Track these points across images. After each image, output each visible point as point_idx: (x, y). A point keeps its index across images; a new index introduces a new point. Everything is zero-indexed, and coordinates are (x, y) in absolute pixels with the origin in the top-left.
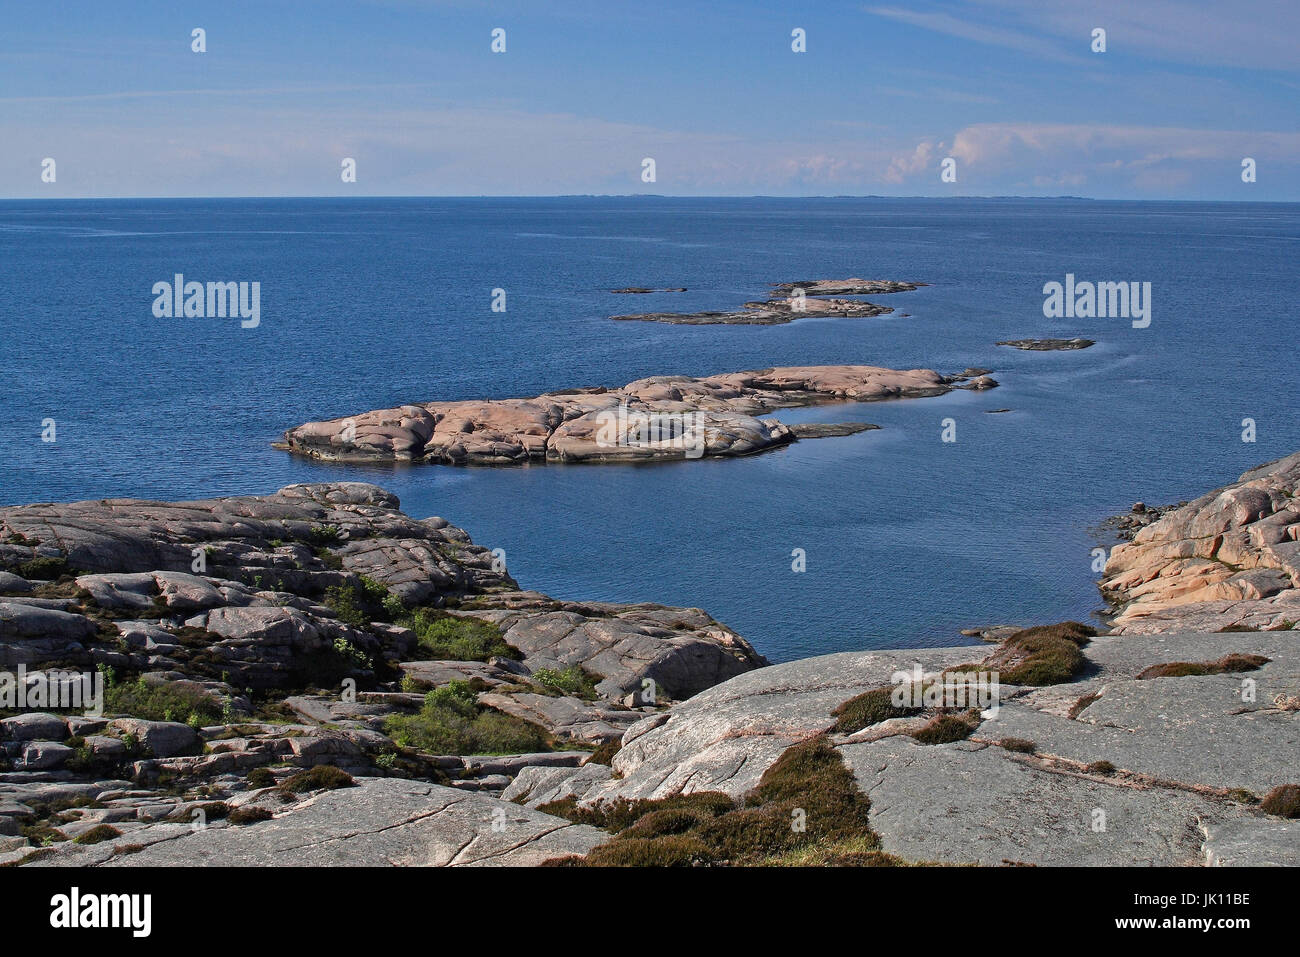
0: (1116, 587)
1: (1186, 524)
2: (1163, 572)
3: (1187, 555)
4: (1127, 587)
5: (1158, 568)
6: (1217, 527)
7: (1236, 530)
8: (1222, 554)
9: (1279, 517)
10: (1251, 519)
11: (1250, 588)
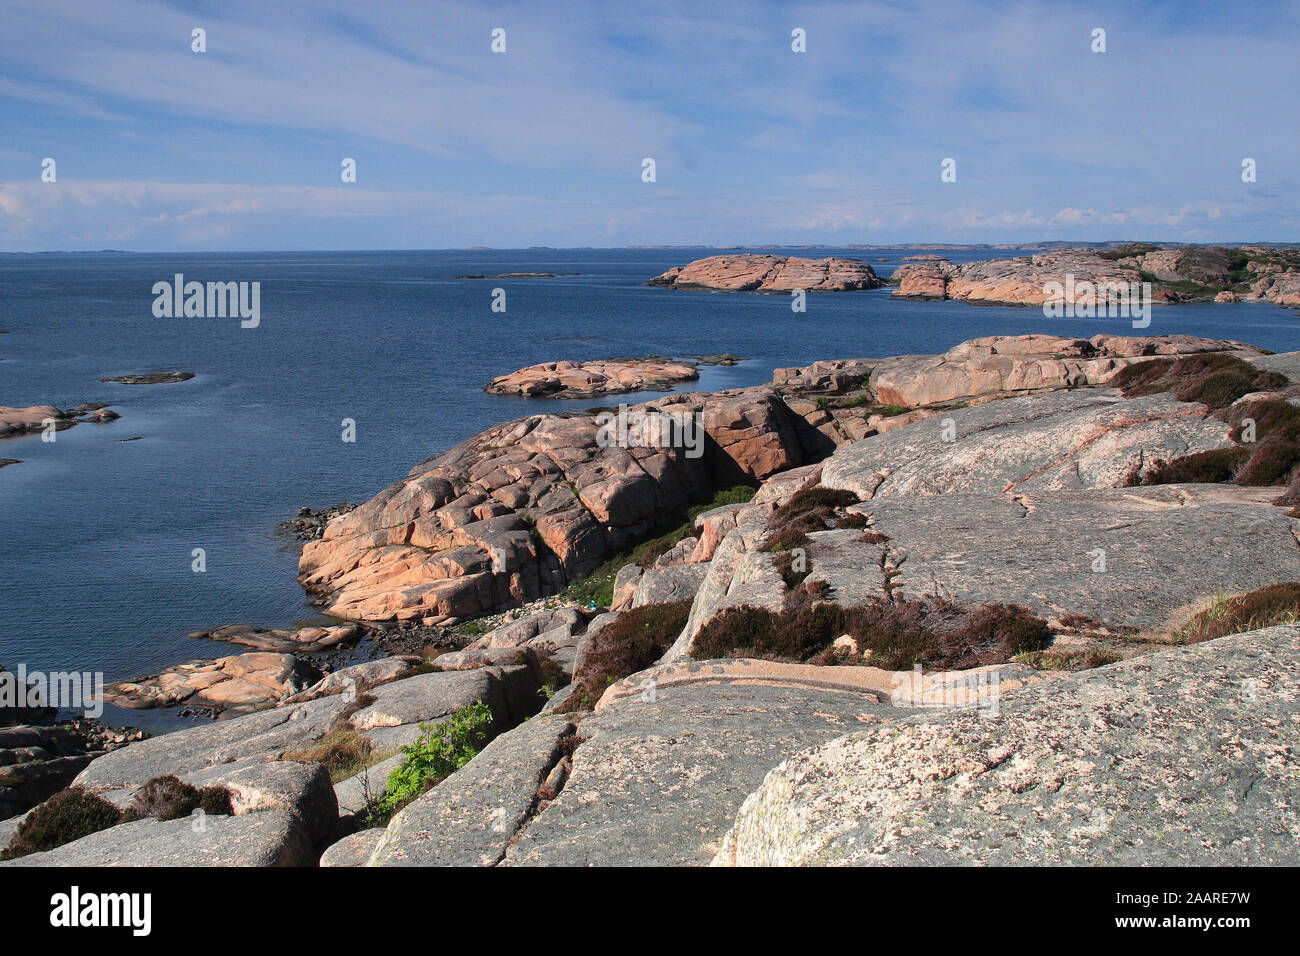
0: (319, 581)
1: (376, 516)
2: (362, 562)
3: (381, 544)
4: (330, 579)
5: (356, 559)
6: (408, 516)
7: (426, 516)
8: (416, 539)
9: (462, 501)
10: (438, 505)
11: (454, 565)
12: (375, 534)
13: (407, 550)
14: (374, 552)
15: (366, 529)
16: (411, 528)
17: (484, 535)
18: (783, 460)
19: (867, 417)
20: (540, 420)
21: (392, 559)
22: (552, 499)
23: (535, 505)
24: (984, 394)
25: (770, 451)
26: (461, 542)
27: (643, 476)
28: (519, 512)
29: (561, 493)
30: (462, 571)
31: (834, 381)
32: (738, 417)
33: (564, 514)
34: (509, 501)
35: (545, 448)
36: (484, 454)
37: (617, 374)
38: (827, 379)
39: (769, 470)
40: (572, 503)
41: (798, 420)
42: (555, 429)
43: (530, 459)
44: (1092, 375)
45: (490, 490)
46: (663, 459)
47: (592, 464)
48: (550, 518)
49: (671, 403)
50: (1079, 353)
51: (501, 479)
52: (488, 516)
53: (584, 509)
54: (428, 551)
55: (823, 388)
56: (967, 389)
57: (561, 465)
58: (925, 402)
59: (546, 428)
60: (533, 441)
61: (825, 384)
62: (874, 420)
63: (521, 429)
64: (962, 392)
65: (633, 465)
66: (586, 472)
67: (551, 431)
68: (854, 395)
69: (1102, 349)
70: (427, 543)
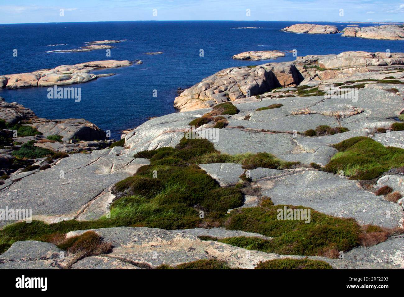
1: (192, 91)
3: (192, 98)
4: (180, 106)
5: (186, 102)
6: (199, 92)
7: (203, 92)
8: (200, 97)
9: (212, 89)
10: (206, 89)
11: (207, 105)
12: (191, 96)
13: (198, 100)
14: (191, 100)
15: (189, 95)
16: (199, 95)
17: (216, 98)
18: (293, 81)
19: (315, 71)
20: (233, 69)
21: (194, 101)
22: (233, 89)
23: (229, 90)
24: (345, 67)
25: (290, 78)
26: (210, 99)
27: (257, 84)
28: (225, 92)
29: (236, 88)
30: (209, 106)
31: (309, 61)
32: (282, 70)
33: (236, 93)
34: (223, 89)
35: (233, 76)
36: (219, 77)
37: (265, 55)
38: (307, 60)
39: (289, 83)
40: (238, 90)
41: (298, 71)
42: (236, 71)
43: (230, 79)
44: (373, 63)
45: (219, 86)
46: (262, 80)
47: (244, 81)
48: (232, 94)
49: (267, 65)
50: (371, 57)
51: (222, 84)
52: (217, 93)
53: (241, 92)
54: (203, 100)
55: (306, 63)
56: (341, 65)
57: (237, 81)
58: (331, 67)
59: (234, 71)
60: (230, 74)
61: (307, 62)
62: (317, 72)
63: (228, 71)
64: (340, 66)
65: (254, 81)
66: (242, 83)
67: (235, 72)
68: (314, 65)
69: (378, 56)
70: (203, 99)
